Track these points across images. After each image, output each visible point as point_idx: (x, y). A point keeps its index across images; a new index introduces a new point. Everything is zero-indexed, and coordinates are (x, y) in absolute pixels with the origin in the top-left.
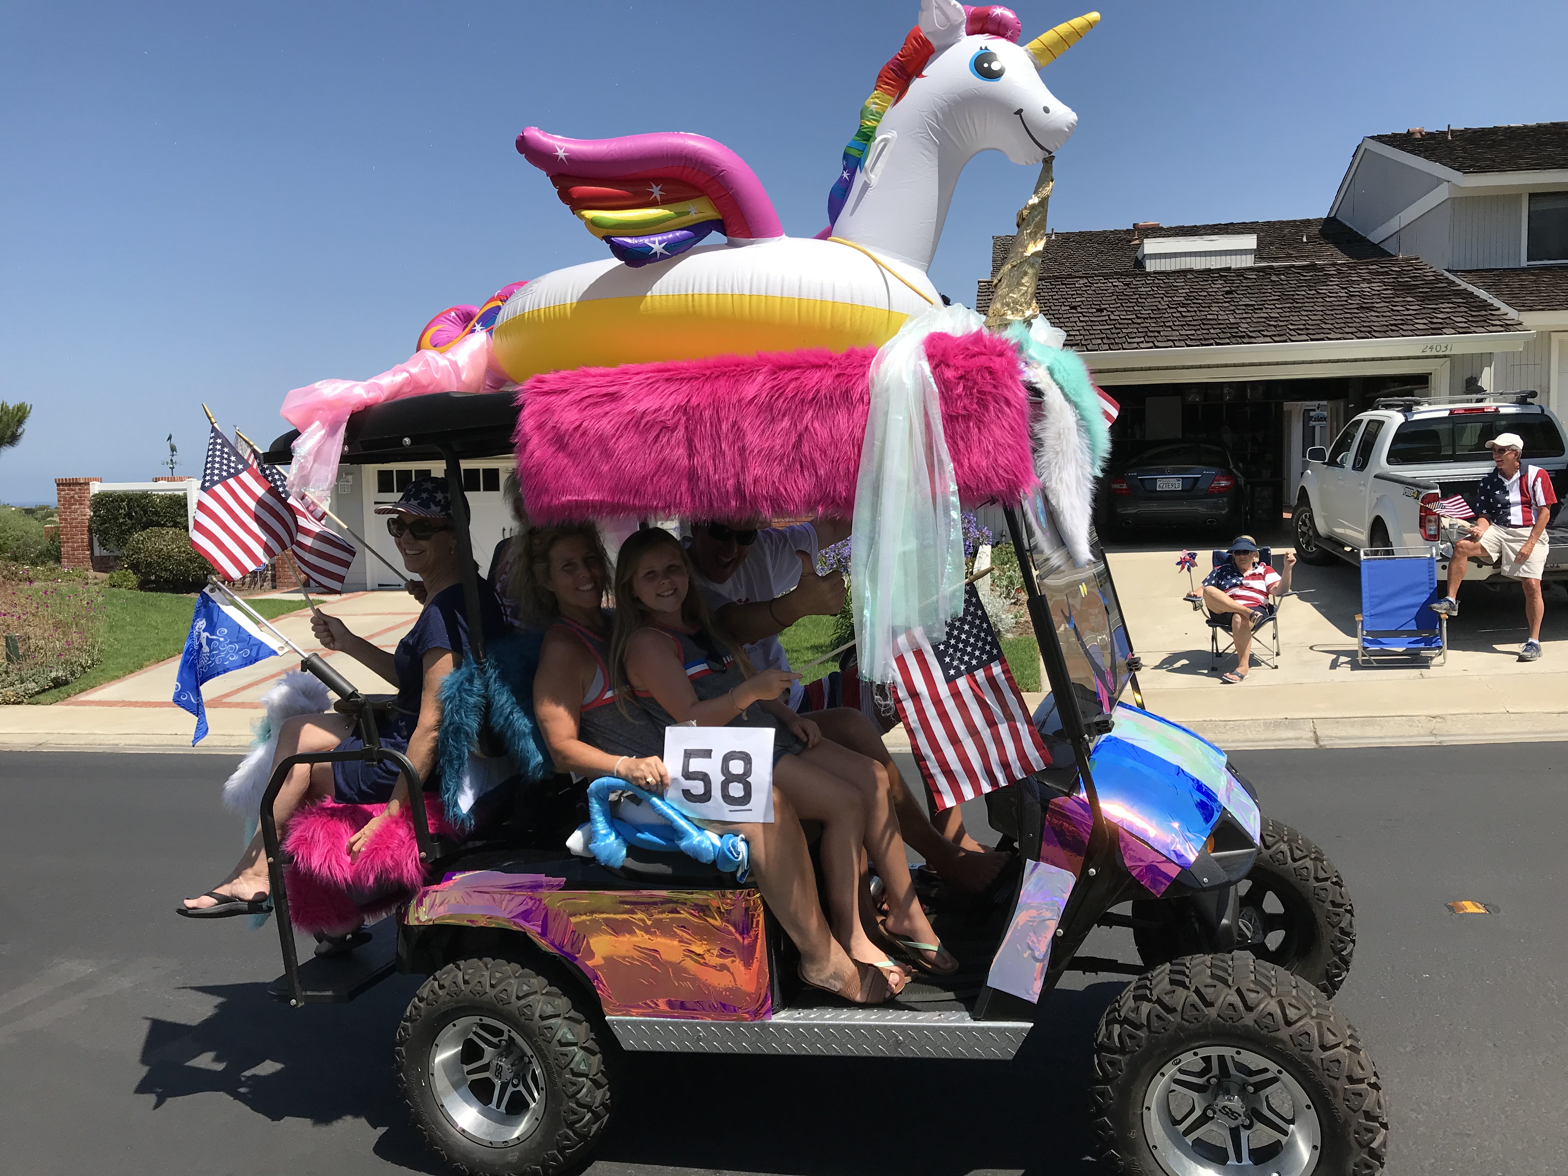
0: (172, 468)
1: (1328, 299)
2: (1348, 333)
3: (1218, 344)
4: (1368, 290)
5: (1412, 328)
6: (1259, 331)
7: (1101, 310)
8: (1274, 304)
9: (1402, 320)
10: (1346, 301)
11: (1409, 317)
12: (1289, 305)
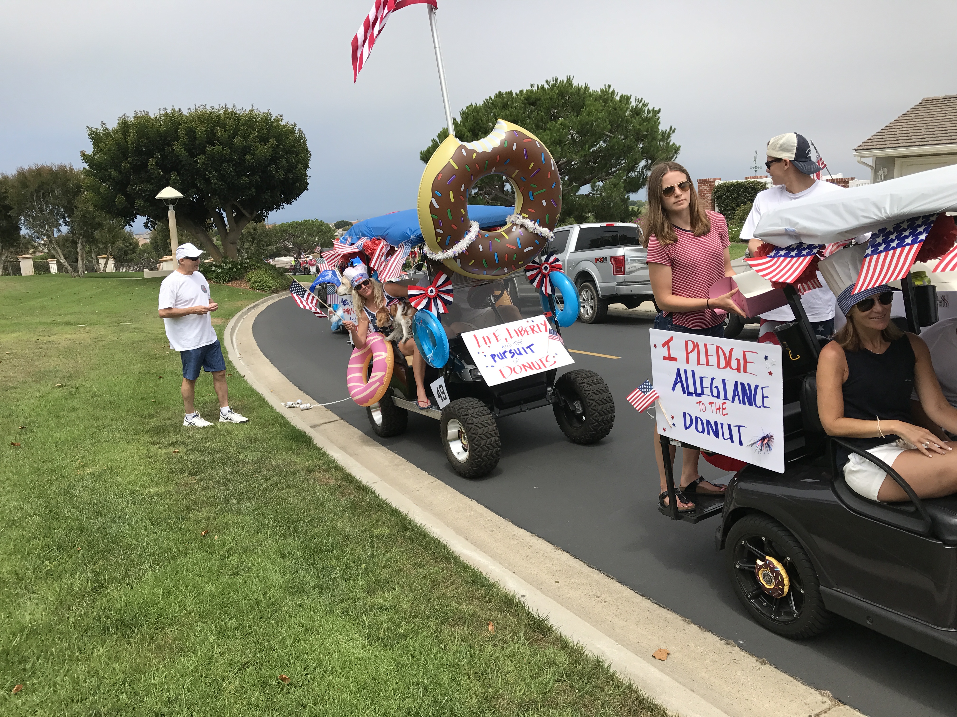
0: (756, 171)
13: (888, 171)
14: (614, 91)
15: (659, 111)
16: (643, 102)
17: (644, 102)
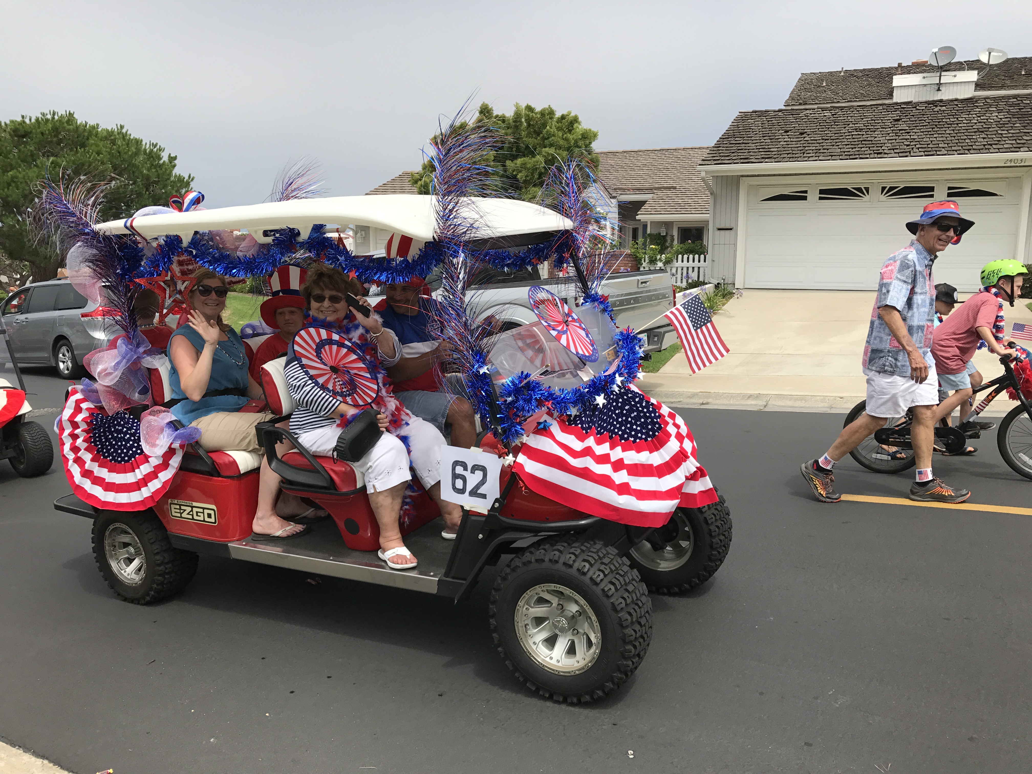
1: (960, 125)
2: (953, 150)
3: (861, 158)
4: (995, 117)
5: (1002, 147)
6: (893, 149)
7: (802, 134)
8: (920, 129)
9: (998, 141)
10: (972, 126)
11: (1004, 139)
12: (931, 129)
13: (366, 234)
14: (126, 132)
15: (175, 158)
16: (158, 147)
17: (160, 146)
